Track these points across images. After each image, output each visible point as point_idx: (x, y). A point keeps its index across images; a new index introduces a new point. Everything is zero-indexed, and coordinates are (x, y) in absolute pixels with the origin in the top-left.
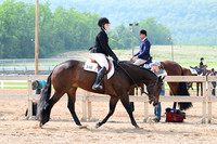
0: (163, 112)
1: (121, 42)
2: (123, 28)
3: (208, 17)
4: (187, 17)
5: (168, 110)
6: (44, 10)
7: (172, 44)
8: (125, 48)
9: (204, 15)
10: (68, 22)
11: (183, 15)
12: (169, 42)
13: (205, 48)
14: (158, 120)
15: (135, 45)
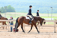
1: (2, 11)
2: (3, 8)
3: (24, 5)
4: (19, 5)
8: (3, 13)
12: (14, 12)
13: (23, 13)
15: (6, 12)
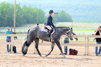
0: (68, 50)
3: (87, 10)
4: (78, 11)
5: (70, 50)
6: (18, 6)
7: (72, 22)
9: (86, 10)
10: (28, 12)
11: (77, 9)
12: (71, 21)
14: (66, 54)
15: (56, 22)
